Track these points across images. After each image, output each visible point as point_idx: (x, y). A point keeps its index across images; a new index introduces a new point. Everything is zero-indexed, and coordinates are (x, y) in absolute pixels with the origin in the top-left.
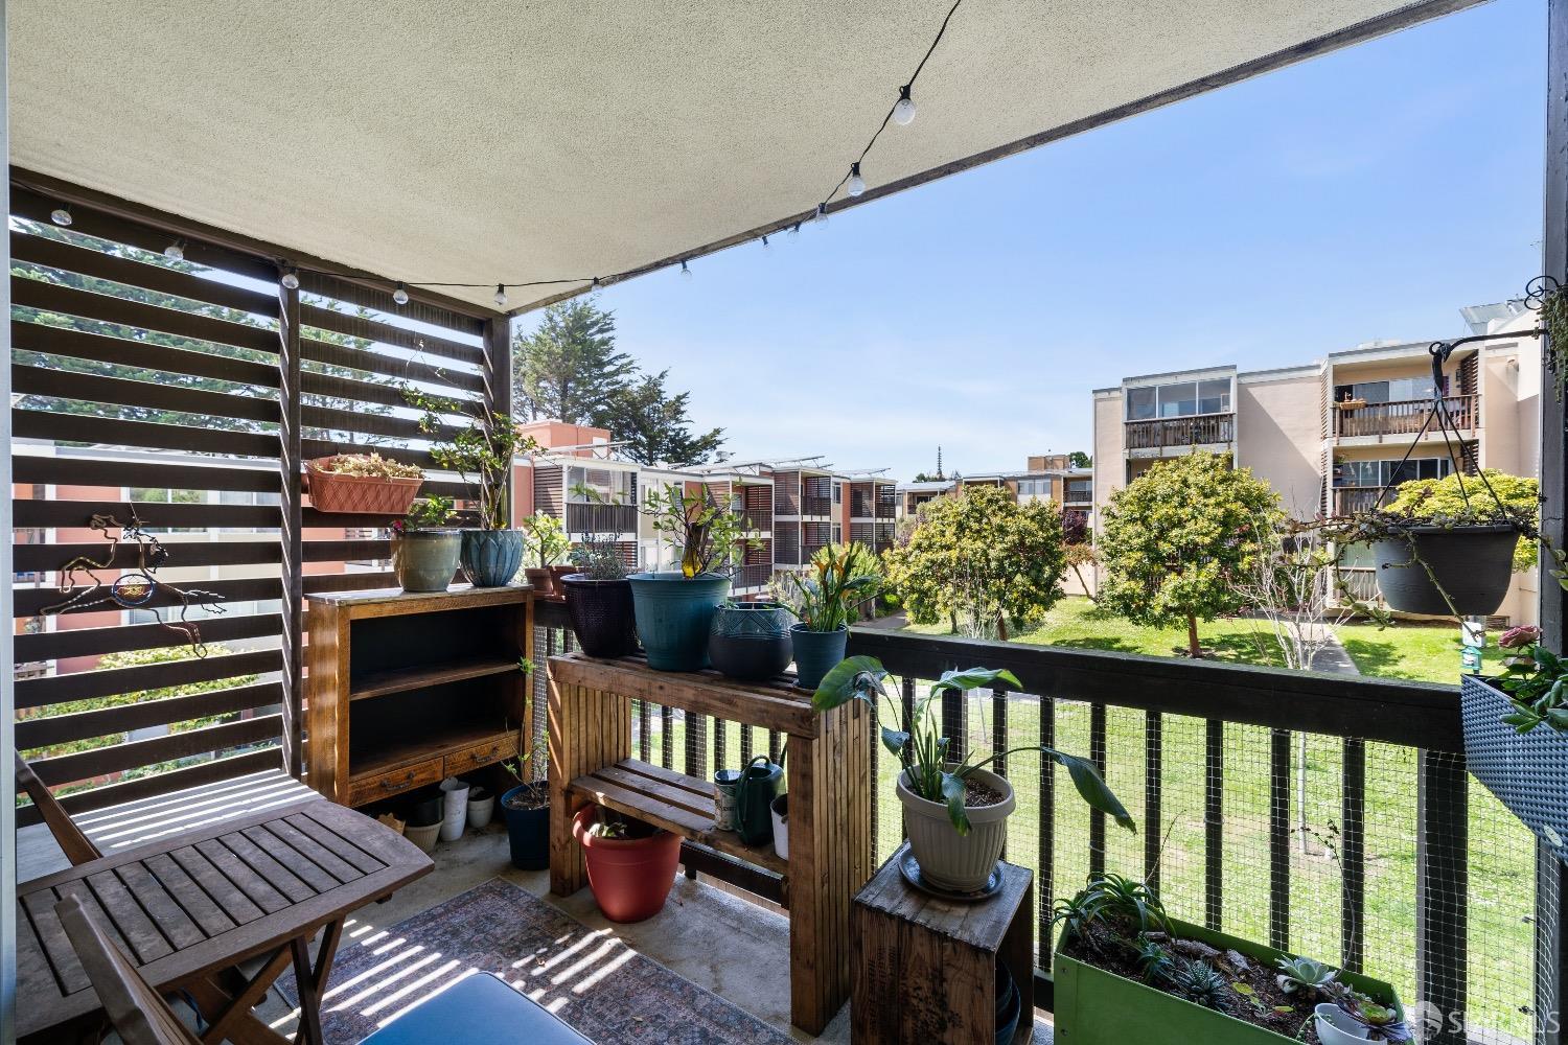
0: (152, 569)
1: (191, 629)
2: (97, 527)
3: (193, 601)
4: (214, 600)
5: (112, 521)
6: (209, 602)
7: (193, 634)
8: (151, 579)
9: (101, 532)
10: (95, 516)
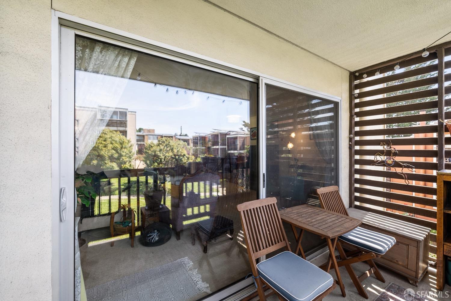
0: (394, 157)
1: (404, 175)
2: (381, 145)
3: (405, 167)
4: (412, 168)
5: (385, 144)
6: (410, 168)
7: (405, 177)
8: (394, 160)
9: (382, 147)
10: (381, 143)
